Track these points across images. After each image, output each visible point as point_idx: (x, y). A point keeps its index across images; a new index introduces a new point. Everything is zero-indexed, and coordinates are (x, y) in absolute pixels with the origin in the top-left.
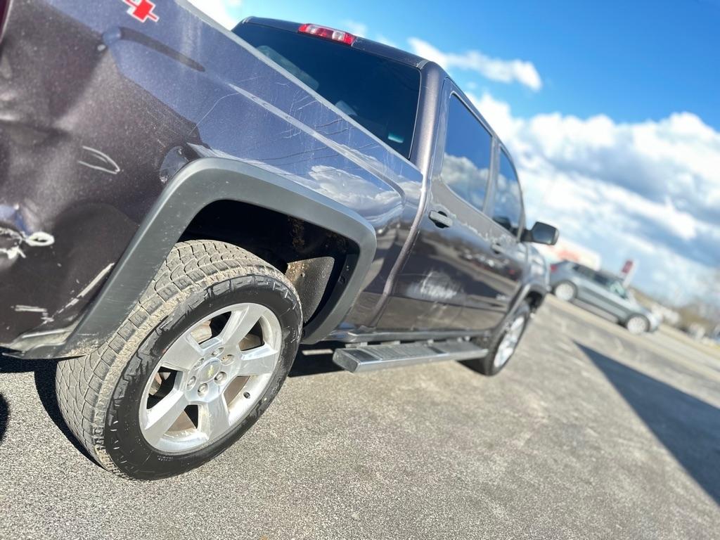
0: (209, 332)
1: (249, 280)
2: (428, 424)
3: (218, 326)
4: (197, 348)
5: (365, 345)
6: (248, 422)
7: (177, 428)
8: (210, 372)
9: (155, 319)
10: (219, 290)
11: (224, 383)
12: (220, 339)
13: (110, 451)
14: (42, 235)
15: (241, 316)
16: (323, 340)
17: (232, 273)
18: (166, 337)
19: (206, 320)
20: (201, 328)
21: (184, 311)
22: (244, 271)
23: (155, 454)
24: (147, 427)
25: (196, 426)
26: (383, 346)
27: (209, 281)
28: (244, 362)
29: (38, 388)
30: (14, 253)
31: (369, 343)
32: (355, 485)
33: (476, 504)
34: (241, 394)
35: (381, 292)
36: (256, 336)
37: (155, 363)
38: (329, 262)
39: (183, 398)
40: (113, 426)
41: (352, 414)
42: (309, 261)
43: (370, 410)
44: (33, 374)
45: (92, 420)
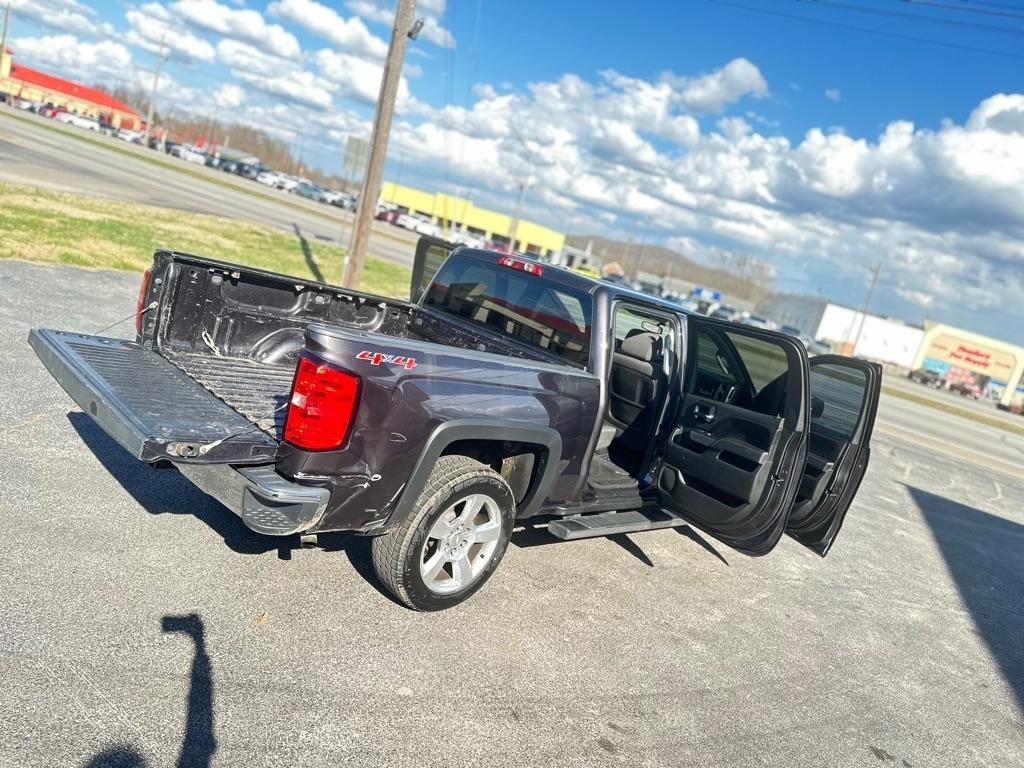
0: (454, 514)
1: (475, 480)
2: (649, 584)
3: (459, 510)
4: (448, 524)
5: (579, 515)
6: (486, 575)
7: (440, 578)
8: (457, 540)
9: (425, 509)
10: (457, 489)
11: (467, 548)
12: (462, 518)
13: (406, 588)
14: (376, 476)
15: (473, 503)
16: (536, 514)
17: (464, 477)
18: (432, 519)
19: (452, 507)
20: (449, 513)
21: (440, 503)
22: (471, 475)
23: (430, 592)
24: (425, 574)
25: (452, 576)
26: (602, 515)
27: (451, 483)
28: (477, 533)
29: (350, 560)
30: (366, 486)
31: (583, 514)
32: (569, 622)
33: (676, 641)
34: (478, 556)
35: (579, 474)
36: (484, 515)
37: (427, 534)
38: (531, 457)
39: (443, 557)
40: (408, 572)
41: (575, 575)
42: (517, 457)
43: (592, 572)
44: (343, 551)
45: (396, 569)
